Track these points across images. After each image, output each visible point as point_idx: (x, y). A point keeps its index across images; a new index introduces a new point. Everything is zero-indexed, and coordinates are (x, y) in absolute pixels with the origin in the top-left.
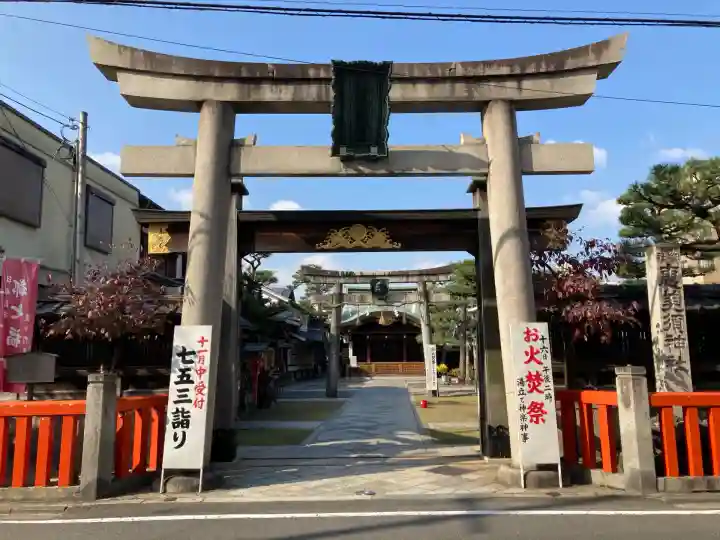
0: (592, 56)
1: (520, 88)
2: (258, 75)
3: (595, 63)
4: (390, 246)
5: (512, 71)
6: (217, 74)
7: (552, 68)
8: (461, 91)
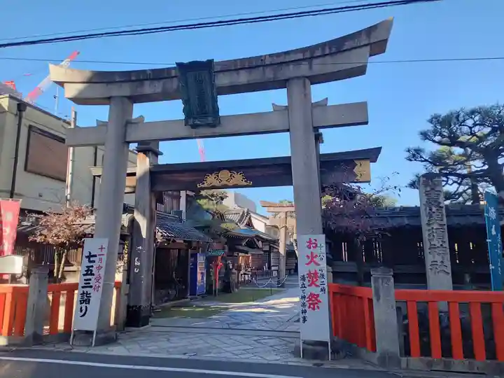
0: (364, 36)
1: (311, 68)
2: (141, 78)
3: (366, 42)
4: (246, 184)
5: (304, 56)
6: (117, 80)
7: (334, 50)
8: (269, 74)
